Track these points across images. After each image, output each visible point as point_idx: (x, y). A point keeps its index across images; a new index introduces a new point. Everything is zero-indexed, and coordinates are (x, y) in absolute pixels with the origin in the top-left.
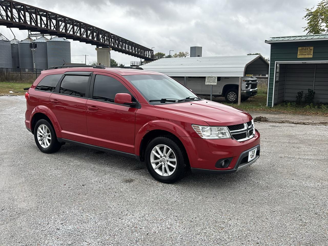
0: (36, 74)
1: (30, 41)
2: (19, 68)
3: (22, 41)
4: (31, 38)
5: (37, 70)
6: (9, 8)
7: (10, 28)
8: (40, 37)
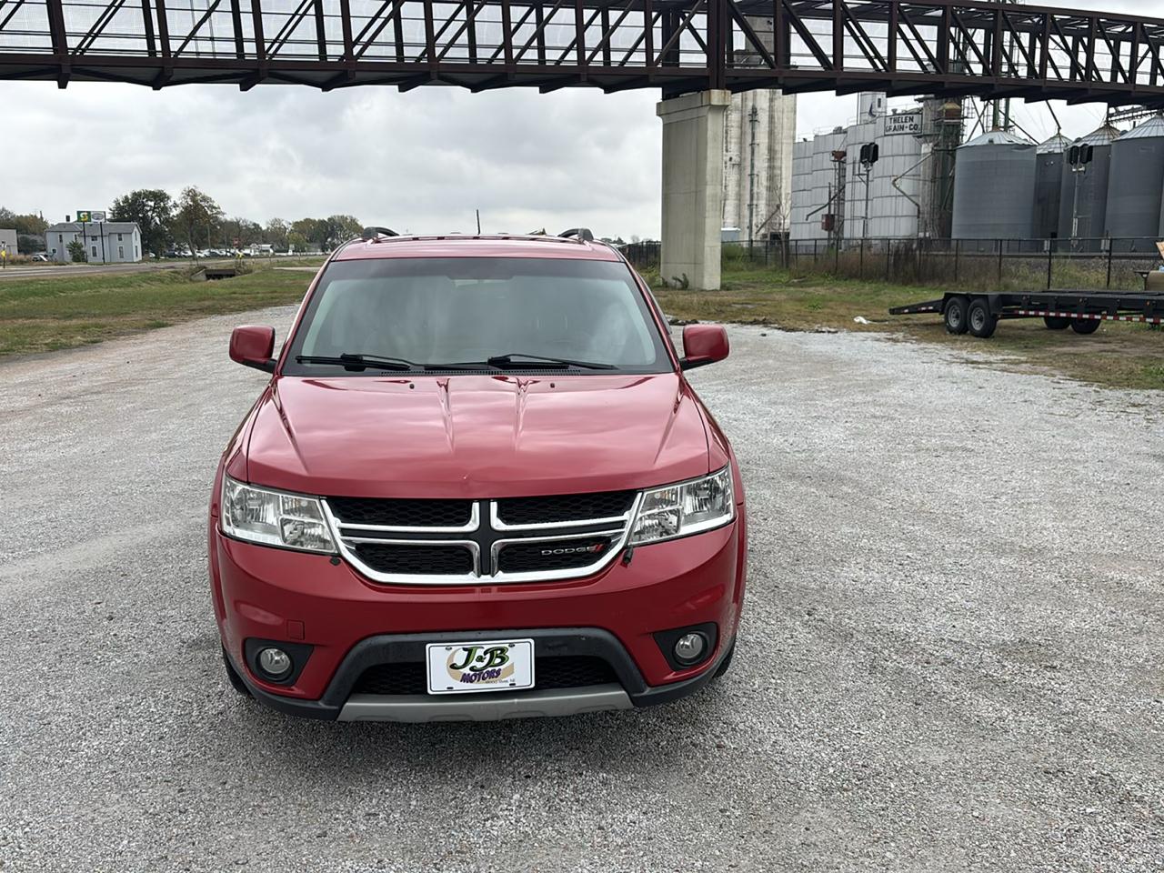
0: (1110, 258)
1: (1106, 137)
2: (1056, 237)
3: (1079, 140)
4: (1114, 125)
5: (1114, 242)
6: (1085, 40)
7: (1049, 101)
8: (1149, 117)
